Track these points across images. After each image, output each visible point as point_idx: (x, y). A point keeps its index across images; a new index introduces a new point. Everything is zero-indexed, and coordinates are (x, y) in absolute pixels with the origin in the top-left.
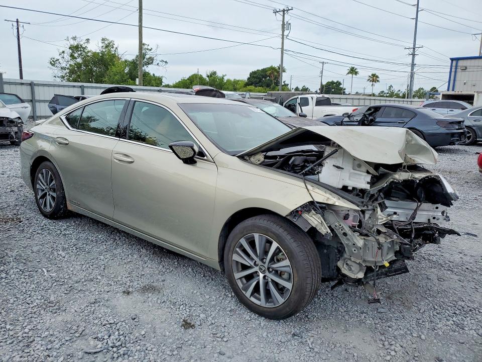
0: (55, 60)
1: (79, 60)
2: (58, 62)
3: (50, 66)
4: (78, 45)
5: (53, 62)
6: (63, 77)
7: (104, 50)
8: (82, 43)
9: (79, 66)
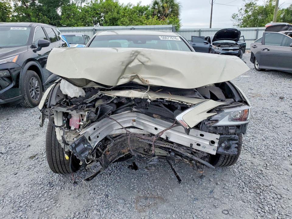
0: (235, 15)
1: (250, 13)
2: (237, 16)
3: (232, 19)
4: (250, 3)
5: (234, 17)
6: (239, 25)
7: (268, 4)
8: (253, 1)
9: (249, 17)
